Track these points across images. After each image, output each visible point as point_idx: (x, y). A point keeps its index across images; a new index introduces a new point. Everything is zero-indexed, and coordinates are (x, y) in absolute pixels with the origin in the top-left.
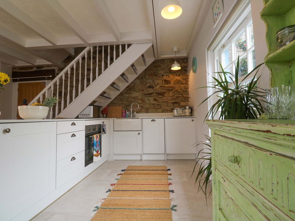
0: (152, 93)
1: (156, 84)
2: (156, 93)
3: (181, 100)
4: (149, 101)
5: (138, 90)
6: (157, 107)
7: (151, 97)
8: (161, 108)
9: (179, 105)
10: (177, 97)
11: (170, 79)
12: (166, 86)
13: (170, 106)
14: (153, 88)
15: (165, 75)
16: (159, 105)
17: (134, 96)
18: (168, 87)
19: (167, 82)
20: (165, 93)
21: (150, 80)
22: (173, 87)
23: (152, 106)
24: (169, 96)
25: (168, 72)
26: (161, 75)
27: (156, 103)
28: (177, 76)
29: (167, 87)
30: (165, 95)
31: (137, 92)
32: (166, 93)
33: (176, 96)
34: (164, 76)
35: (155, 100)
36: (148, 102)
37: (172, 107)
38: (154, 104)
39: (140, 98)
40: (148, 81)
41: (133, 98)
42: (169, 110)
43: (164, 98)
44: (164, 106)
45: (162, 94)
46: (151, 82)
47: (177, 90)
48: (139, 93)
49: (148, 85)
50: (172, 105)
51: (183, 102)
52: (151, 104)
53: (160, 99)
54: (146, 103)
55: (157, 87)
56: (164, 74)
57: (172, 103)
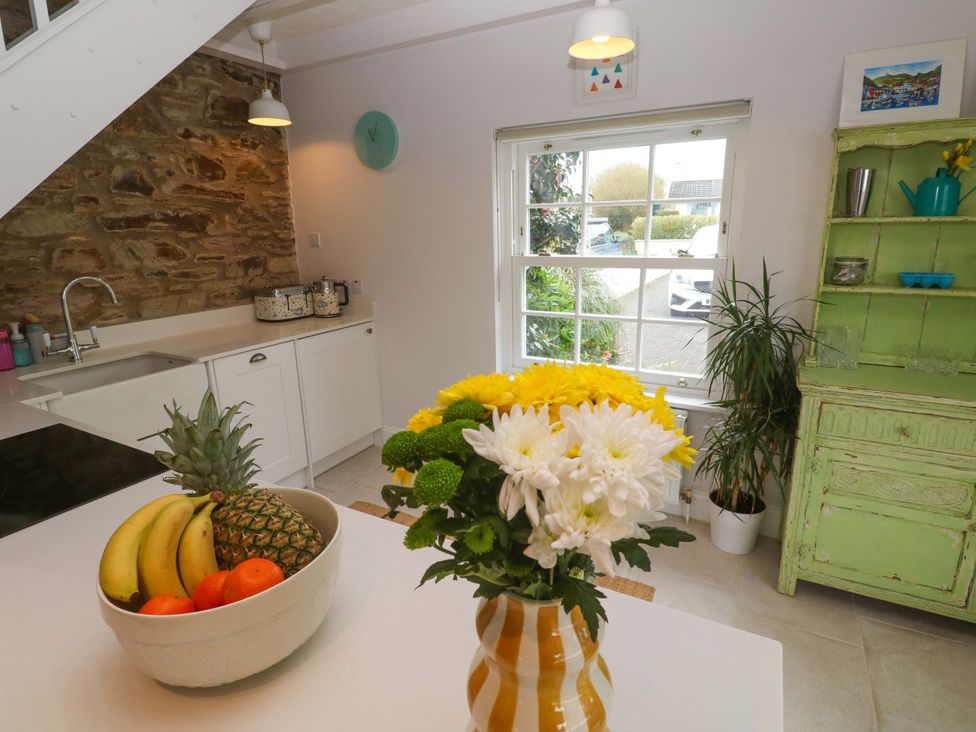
0: (147, 218)
1: (159, 172)
2: (166, 219)
3: (268, 251)
4: (137, 258)
5: (57, 199)
6: (180, 287)
7: (145, 236)
8: (196, 287)
9: (265, 270)
10: (255, 239)
11: (221, 158)
12: (208, 186)
13: (235, 278)
14: (147, 191)
15: (198, 131)
16: (185, 275)
17: (36, 234)
18: (217, 194)
19: (210, 168)
20: (204, 219)
21: (124, 148)
22: (235, 196)
23: (156, 284)
24: (225, 235)
25: (210, 121)
26: (181, 130)
27: (174, 267)
28: (247, 146)
29: (210, 192)
30: (210, 228)
31: (52, 208)
32: (213, 222)
33: (250, 233)
34: (193, 140)
35: (165, 252)
36: (130, 263)
37: (240, 282)
38: (166, 274)
39: (78, 243)
40: (115, 152)
41: (36, 242)
42: (232, 294)
43: (206, 242)
44: (211, 277)
45: (195, 225)
46: (129, 156)
47: (251, 211)
48: (69, 216)
49: (118, 173)
50: (241, 272)
51: (276, 259)
52: (146, 273)
53: (188, 247)
54: (121, 267)
55: (168, 188)
56: (190, 127)
57: (239, 263)
